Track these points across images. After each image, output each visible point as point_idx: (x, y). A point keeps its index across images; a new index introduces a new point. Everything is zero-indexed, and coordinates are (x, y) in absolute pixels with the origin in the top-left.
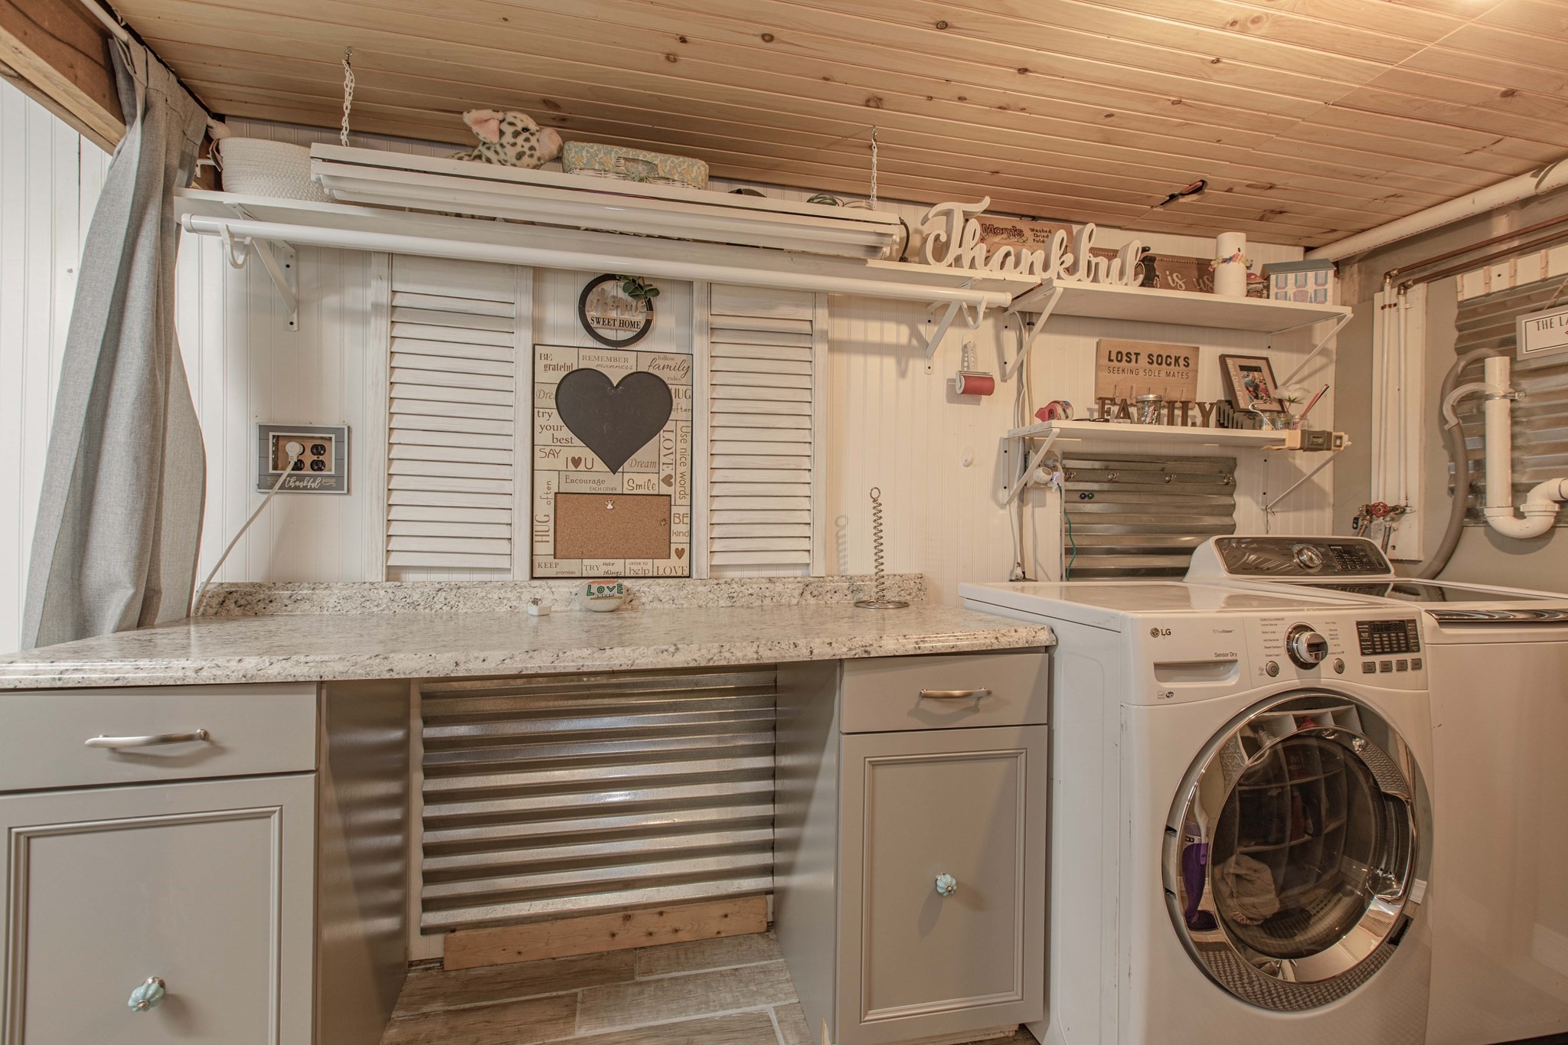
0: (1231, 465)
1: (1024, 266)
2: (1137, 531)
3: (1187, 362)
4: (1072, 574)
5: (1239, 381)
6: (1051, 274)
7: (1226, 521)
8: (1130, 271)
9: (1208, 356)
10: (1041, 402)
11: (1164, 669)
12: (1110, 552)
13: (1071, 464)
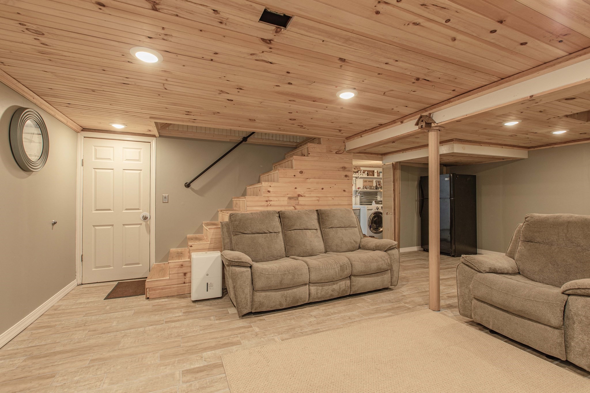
0: (377, 192)
1: (356, 175)
2: (367, 200)
3: (372, 182)
4: (361, 205)
5: (378, 183)
6: (359, 175)
7: (376, 199)
8: (366, 174)
9: (374, 181)
10: (358, 187)
11: (368, 210)
12: (365, 202)
13: (360, 193)
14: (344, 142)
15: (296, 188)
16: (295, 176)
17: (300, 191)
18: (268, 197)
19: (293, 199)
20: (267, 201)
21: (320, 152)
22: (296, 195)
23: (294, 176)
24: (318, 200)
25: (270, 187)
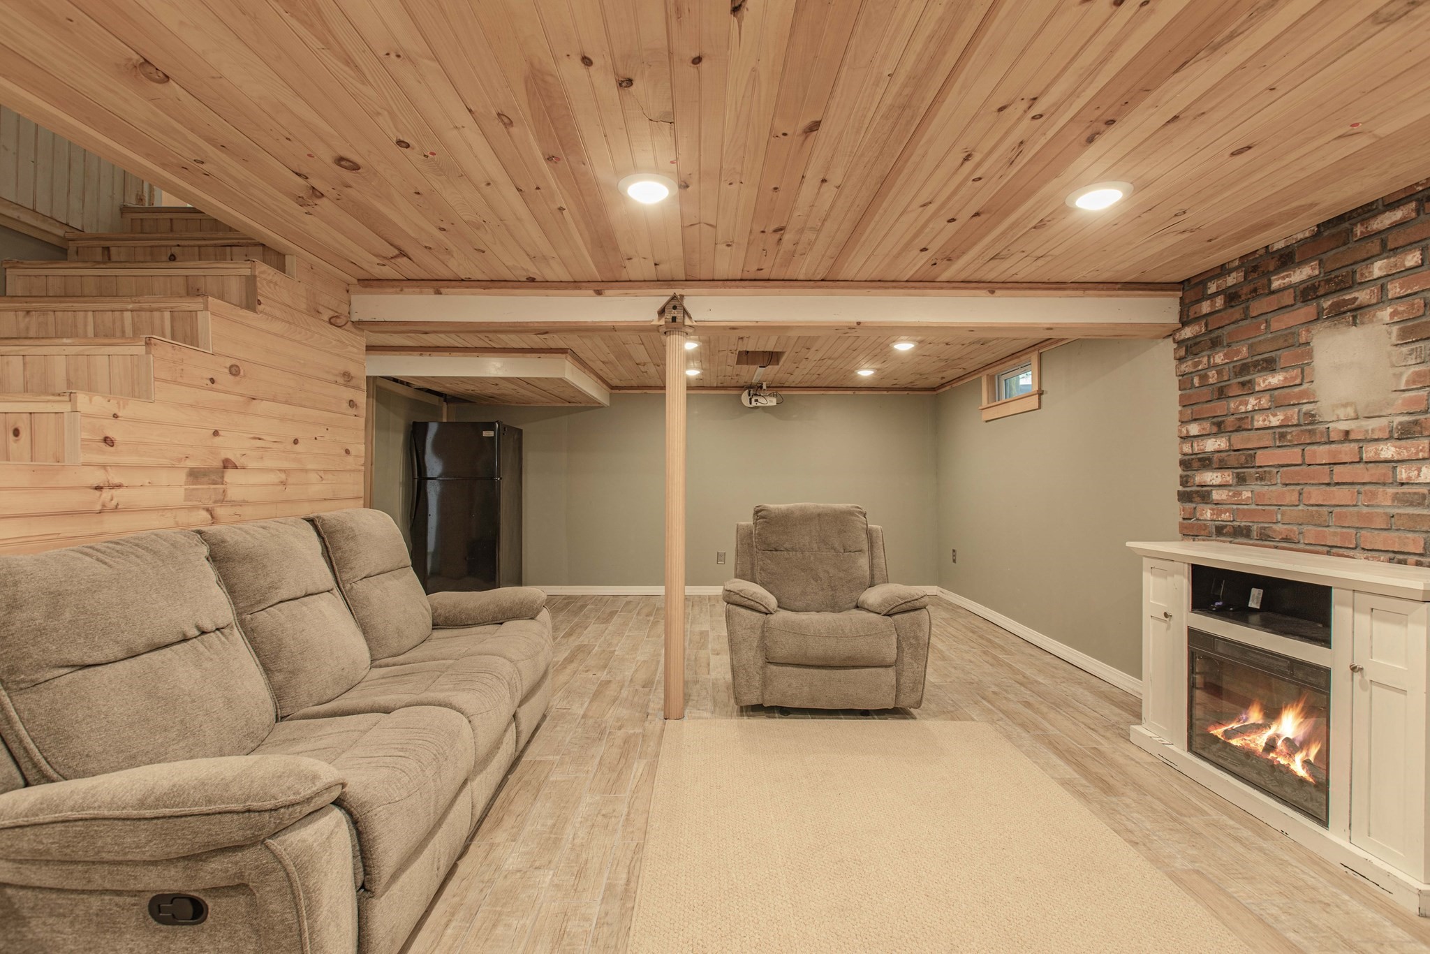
14: (348, 291)
15: (216, 433)
16: (212, 381)
17: (230, 446)
18: (104, 467)
19: (206, 479)
20: (98, 488)
21: (290, 307)
22: (218, 464)
23: (209, 382)
24: (283, 483)
25: (113, 421)
